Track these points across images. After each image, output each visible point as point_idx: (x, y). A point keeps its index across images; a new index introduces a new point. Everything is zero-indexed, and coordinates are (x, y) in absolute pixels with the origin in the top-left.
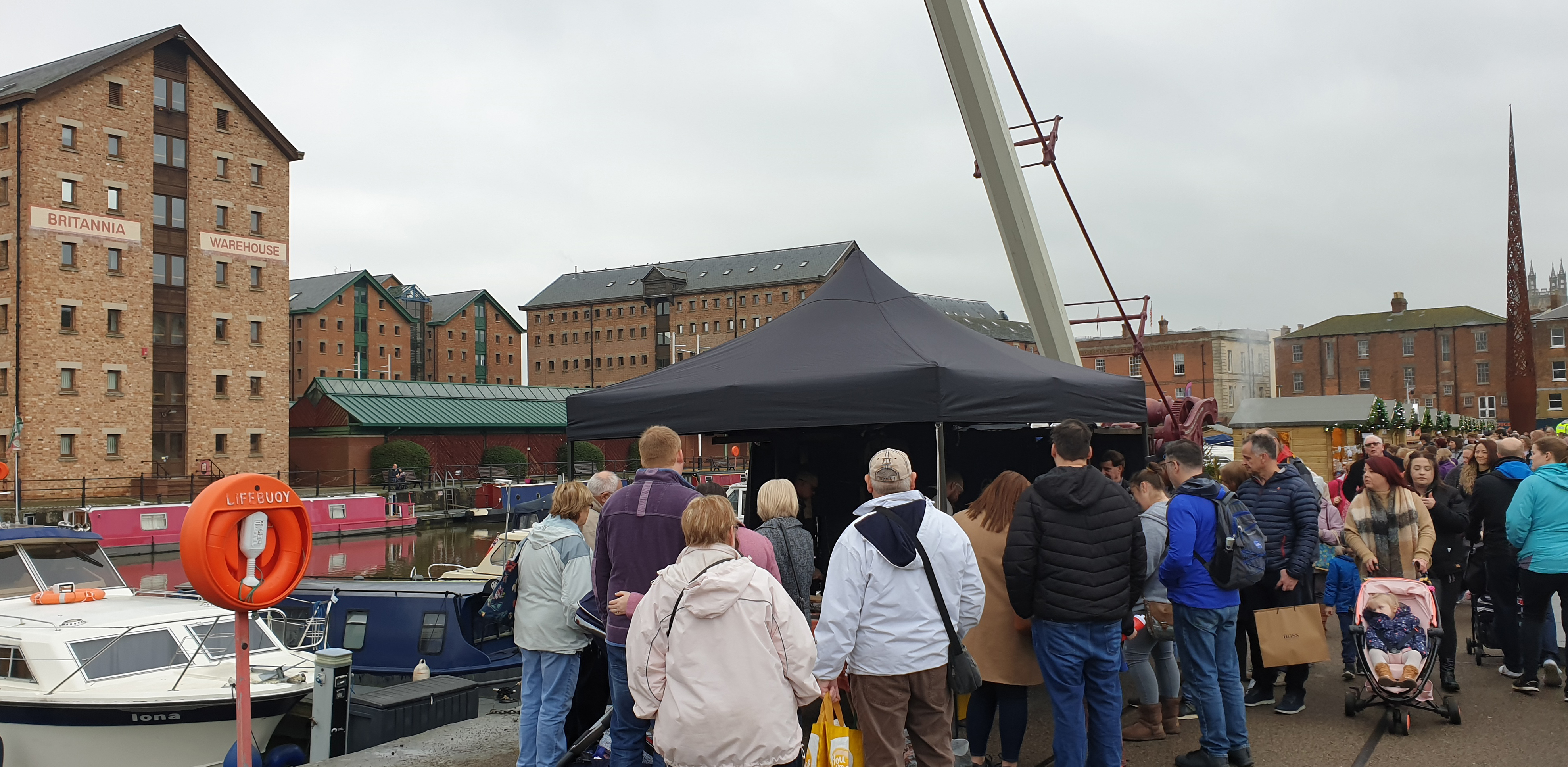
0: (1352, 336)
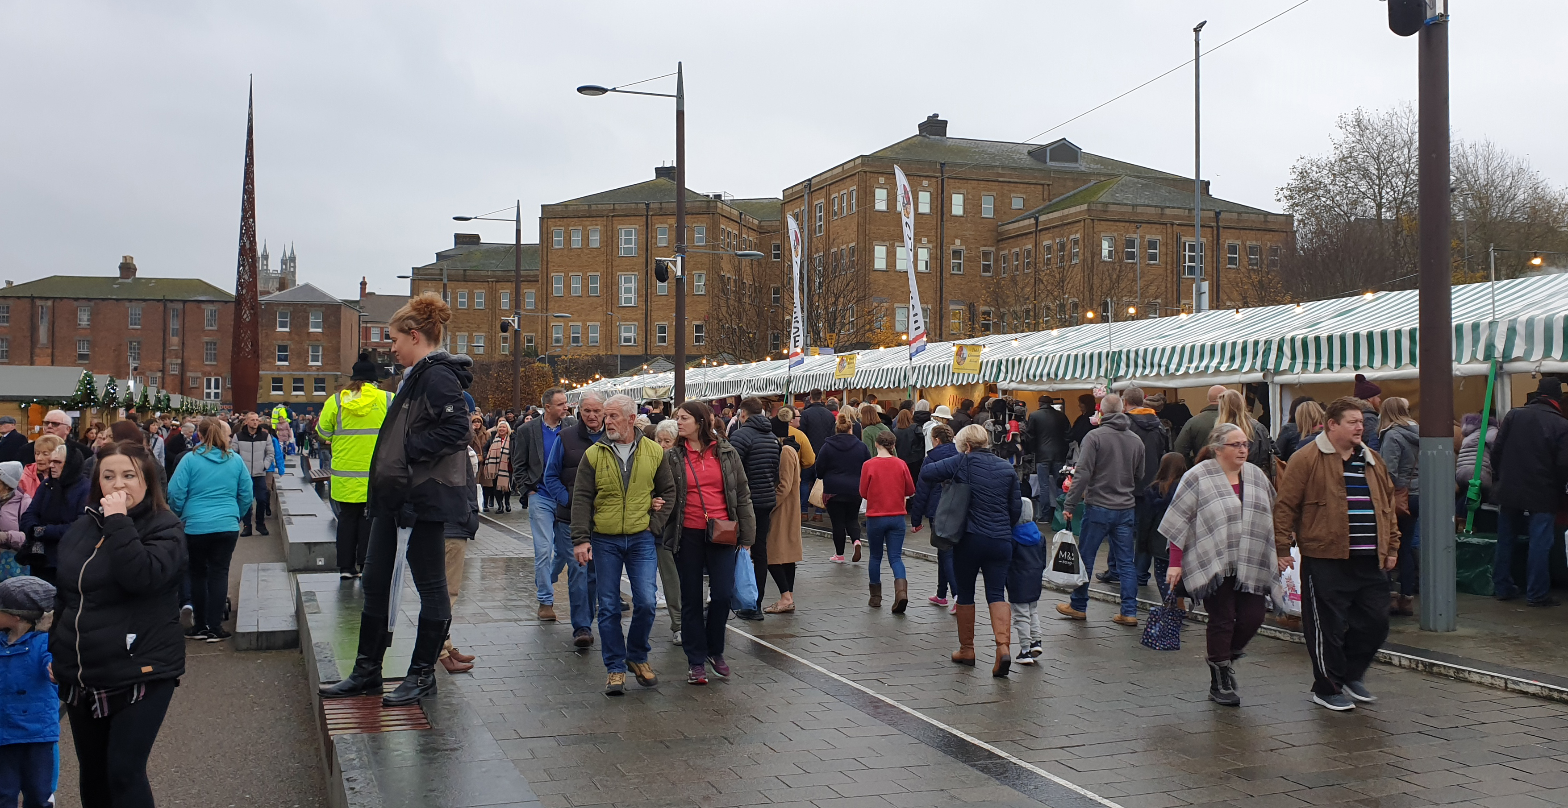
0: (71, 301)
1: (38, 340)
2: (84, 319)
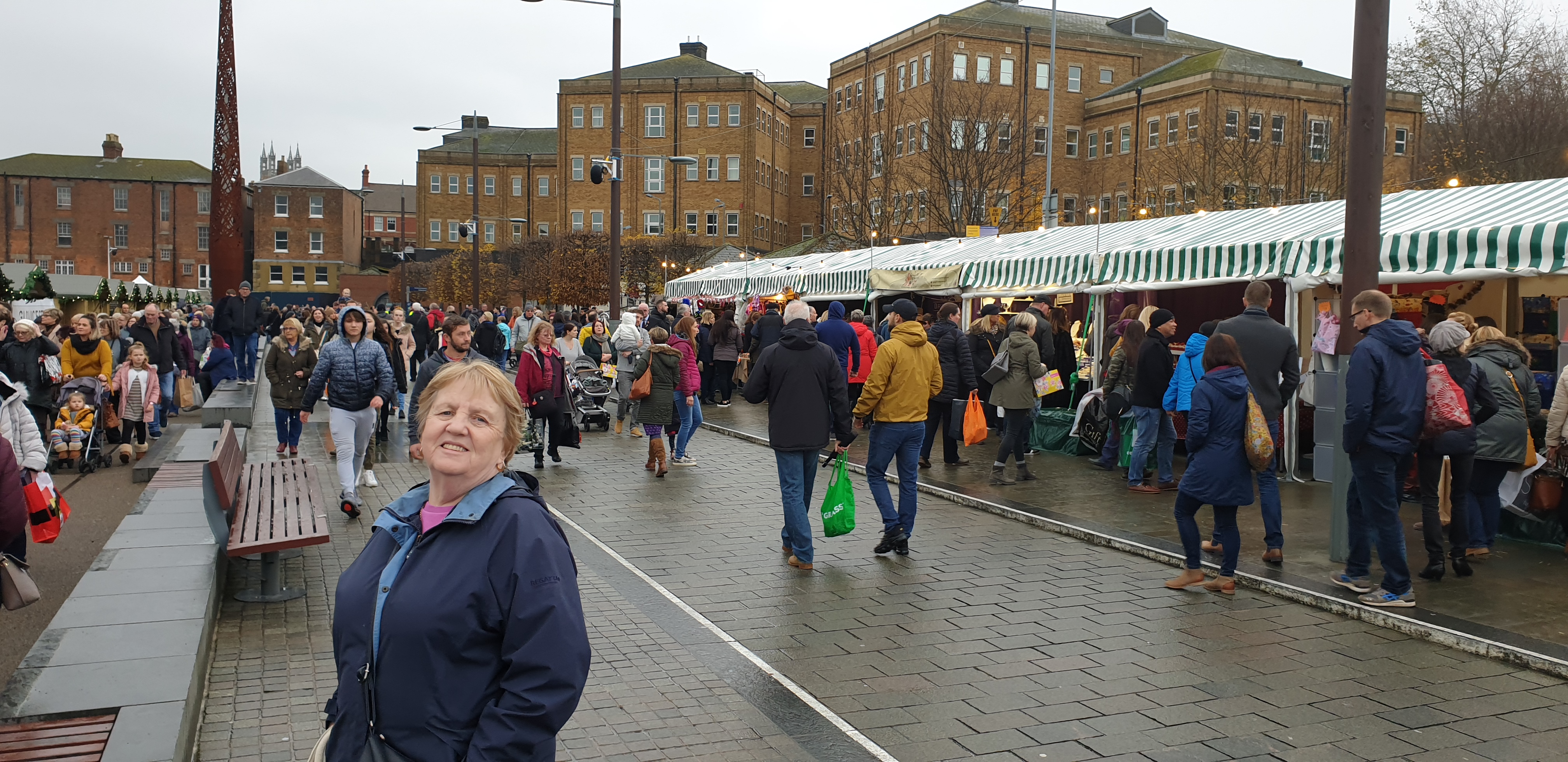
0: (50, 180)
1: (14, 222)
2: (64, 199)
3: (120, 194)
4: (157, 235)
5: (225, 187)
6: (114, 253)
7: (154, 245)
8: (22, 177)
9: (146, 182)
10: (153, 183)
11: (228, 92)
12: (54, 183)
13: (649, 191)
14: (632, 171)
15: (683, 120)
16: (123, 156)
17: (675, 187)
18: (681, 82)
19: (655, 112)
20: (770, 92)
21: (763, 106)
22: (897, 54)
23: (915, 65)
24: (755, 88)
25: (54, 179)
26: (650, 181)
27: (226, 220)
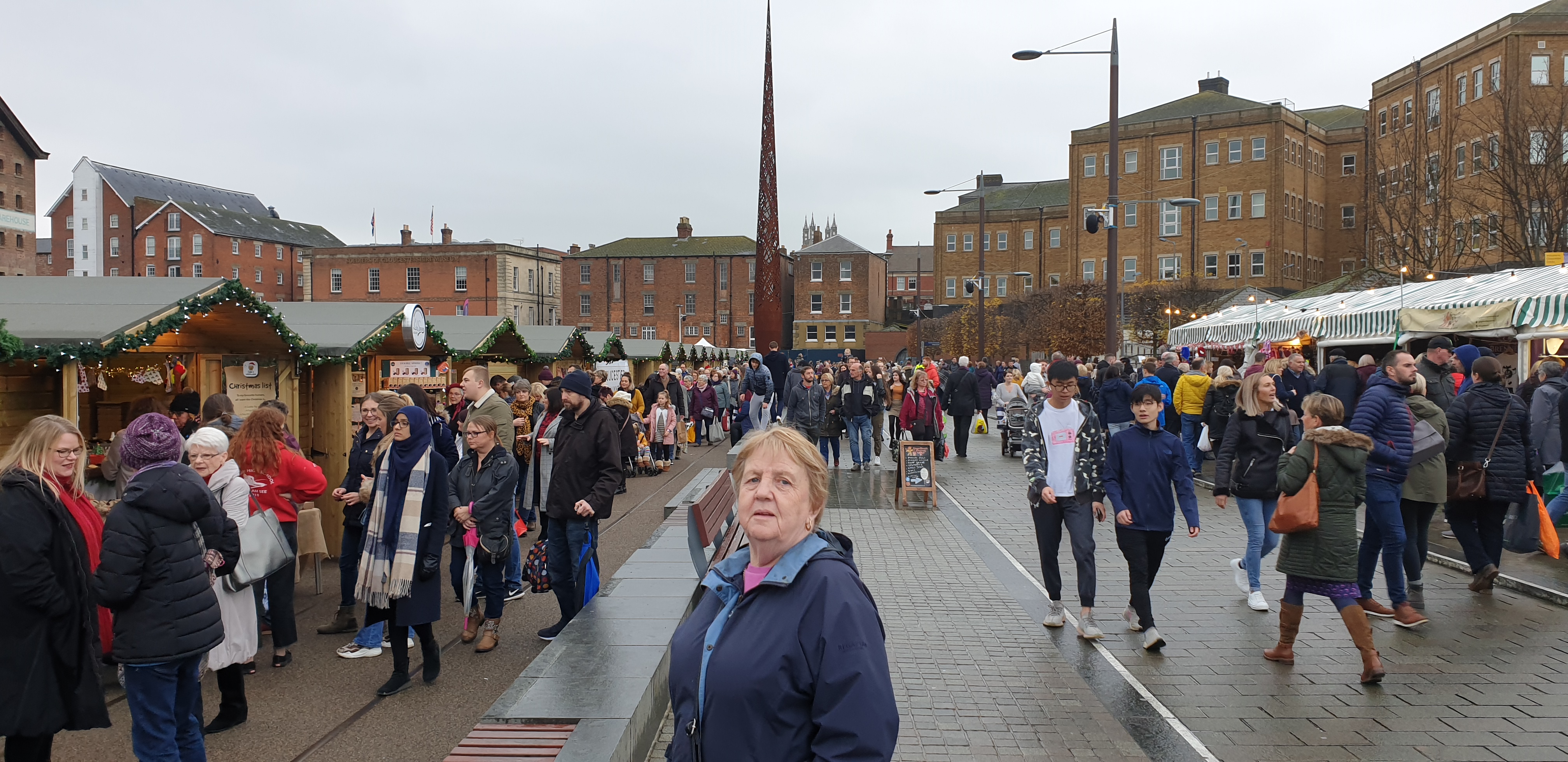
0: (639, 260)
1: (613, 296)
2: (649, 274)
3: (689, 268)
4: (717, 302)
5: (767, 257)
6: (684, 319)
7: (715, 311)
8: (619, 258)
9: (709, 257)
10: (715, 257)
11: (769, 173)
12: (642, 262)
13: (1165, 234)
14: (1146, 216)
15: (1202, 159)
16: (693, 235)
17: (1193, 228)
18: (1199, 120)
19: (1171, 154)
20: (1301, 121)
21: (1292, 136)
22: (1456, 65)
23: (1480, 75)
24: (1283, 118)
25: (642, 258)
26: (1165, 224)
27: (767, 287)
